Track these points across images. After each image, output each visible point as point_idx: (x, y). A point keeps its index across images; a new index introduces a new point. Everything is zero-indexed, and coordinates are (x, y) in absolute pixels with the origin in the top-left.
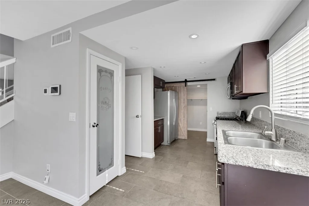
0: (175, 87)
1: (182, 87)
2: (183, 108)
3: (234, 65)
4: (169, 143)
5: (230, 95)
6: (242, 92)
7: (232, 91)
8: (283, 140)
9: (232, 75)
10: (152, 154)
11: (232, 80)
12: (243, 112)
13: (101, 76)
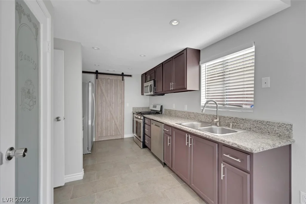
0: (111, 80)
1: (119, 81)
2: (120, 104)
3: (163, 64)
4: (90, 150)
5: (154, 92)
6: (186, 88)
7: (156, 88)
8: (231, 124)
9: (154, 73)
10: (82, 173)
11: (154, 79)
12: (162, 107)
13: (21, 24)
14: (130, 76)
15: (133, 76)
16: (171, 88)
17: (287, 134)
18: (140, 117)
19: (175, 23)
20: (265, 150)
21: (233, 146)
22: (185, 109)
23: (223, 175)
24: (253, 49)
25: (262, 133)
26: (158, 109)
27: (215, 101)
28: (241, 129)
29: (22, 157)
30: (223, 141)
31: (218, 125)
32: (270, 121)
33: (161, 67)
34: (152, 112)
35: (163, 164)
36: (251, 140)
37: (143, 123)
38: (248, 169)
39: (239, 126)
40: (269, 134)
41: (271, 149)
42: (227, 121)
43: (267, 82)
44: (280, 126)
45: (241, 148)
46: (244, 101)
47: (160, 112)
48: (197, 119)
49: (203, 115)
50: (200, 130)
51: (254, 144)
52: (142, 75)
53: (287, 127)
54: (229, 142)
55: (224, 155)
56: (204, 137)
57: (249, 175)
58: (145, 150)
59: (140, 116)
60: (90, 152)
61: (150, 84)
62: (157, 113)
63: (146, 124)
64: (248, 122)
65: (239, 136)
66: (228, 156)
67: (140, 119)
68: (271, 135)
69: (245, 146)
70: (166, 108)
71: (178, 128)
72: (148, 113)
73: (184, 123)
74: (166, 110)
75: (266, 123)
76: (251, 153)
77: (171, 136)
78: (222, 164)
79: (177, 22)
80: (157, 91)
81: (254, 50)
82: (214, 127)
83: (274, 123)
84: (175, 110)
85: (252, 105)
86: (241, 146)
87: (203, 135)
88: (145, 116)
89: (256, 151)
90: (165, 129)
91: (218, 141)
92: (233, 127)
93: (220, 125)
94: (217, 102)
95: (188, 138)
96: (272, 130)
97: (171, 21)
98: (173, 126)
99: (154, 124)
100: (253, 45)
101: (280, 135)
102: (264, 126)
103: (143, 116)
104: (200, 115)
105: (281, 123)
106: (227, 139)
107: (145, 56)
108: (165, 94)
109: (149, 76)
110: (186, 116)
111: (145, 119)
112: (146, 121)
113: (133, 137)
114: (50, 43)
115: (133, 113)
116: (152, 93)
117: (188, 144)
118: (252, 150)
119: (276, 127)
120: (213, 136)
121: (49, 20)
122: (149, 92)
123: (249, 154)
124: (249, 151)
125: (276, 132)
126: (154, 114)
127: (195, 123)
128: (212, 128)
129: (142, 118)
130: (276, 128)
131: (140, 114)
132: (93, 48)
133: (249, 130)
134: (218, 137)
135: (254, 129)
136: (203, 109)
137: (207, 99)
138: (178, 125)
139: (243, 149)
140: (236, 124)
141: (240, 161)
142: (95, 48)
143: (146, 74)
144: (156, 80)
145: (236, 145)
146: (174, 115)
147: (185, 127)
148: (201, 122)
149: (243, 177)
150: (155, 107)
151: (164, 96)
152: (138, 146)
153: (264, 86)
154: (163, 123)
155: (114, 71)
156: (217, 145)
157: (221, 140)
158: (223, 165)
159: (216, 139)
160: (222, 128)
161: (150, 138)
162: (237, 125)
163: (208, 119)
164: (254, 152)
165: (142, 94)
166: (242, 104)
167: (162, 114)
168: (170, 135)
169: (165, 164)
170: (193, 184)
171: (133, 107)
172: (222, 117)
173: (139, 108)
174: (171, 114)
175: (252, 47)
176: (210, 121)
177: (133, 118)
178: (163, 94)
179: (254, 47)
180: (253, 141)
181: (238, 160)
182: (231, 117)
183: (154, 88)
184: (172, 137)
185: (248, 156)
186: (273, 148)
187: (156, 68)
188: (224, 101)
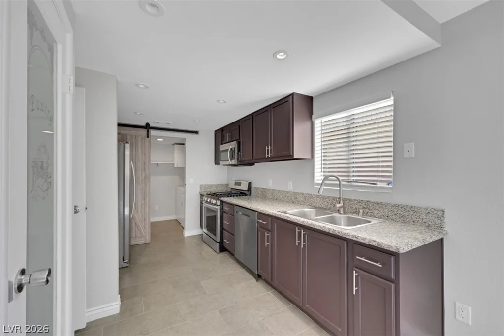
1: (140, 138)
3: (253, 116)
4: (127, 261)
5: (237, 159)
6: (293, 156)
7: (241, 153)
8: (361, 211)
9: (238, 129)
10: (118, 303)
11: (238, 138)
12: (250, 183)
13: (32, 46)
14: (196, 132)
15: (200, 133)
16: (268, 154)
17: (437, 223)
18: (214, 202)
19: (280, 56)
20: (414, 247)
21: (371, 244)
22: (289, 188)
23: (356, 287)
24: (390, 102)
25: (404, 222)
26: (244, 187)
27: (338, 177)
28: (375, 217)
29: (44, 284)
30: (356, 237)
31: (342, 212)
32: (415, 206)
33: (251, 120)
34: (233, 192)
35: (257, 276)
36: (394, 234)
37: (220, 211)
38: (393, 277)
39: (372, 213)
40: (414, 225)
41: (421, 245)
42: (354, 206)
43: (410, 149)
44: (429, 211)
45: (382, 247)
46: (379, 176)
47: (247, 193)
48: (308, 204)
49: (318, 196)
50: (316, 221)
51: (398, 239)
52: (215, 131)
53: (438, 213)
54: (364, 239)
55: (357, 257)
56: (326, 232)
57: (394, 285)
58: (225, 255)
59: (214, 199)
60: (128, 265)
61: (231, 147)
62: (241, 194)
63: (225, 212)
64: (384, 207)
65: (375, 228)
66: (363, 259)
67: (215, 204)
68: (416, 225)
69: (388, 244)
70: (257, 187)
71: (283, 218)
72: (228, 194)
73: (289, 210)
74: (258, 189)
75: (411, 208)
76: (397, 253)
77: (271, 231)
78: (354, 272)
79: (284, 55)
80: (242, 159)
81: (392, 103)
82: (336, 215)
83: (421, 208)
84: (272, 189)
85: (389, 182)
86: (383, 243)
87: (324, 228)
88: (222, 199)
89: (403, 249)
90: (260, 221)
91: (348, 237)
92: (363, 215)
93: (344, 213)
94: (340, 178)
95: (300, 233)
96: (418, 218)
97: (274, 53)
98: (273, 215)
99: (240, 213)
100: (392, 96)
101: (429, 225)
102: (407, 213)
103: (220, 200)
104: (313, 196)
105: (430, 208)
106: (360, 234)
107: (225, 102)
108: (256, 164)
109: (229, 135)
110: (291, 199)
111: (224, 204)
112: (226, 208)
113: (202, 234)
114: (72, 77)
115: (201, 195)
116: (234, 162)
117: (300, 243)
118: (398, 249)
119: (424, 213)
120: (339, 230)
121: (69, 37)
122: (228, 161)
123: (393, 255)
124: (394, 251)
125: (424, 221)
126: (237, 196)
127: (307, 210)
128: (333, 216)
129: (219, 202)
130: (423, 216)
131: (215, 195)
132: (137, 85)
133: (387, 218)
134: (346, 232)
135: (394, 217)
136: (320, 188)
137: (324, 172)
138: (282, 214)
139: (386, 248)
140: (367, 210)
141: (381, 266)
142: (140, 86)
143: (222, 129)
144: (241, 140)
145: (376, 243)
146: (270, 197)
147: (294, 217)
148: (315, 207)
149: (385, 289)
150: (238, 184)
151: (253, 166)
152: (212, 250)
153: (406, 155)
154: (257, 211)
155: (169, 124)
156: (346, 243)
157: (353, 236)
158: (356, 273)
159: (345, 234)
160: (348, 217)
161: (234, 235)
162: (369, 211)
163: (325, 203)
164: (401, 251)
165: (217, 162)
166: (377, 181)
167: (250, 195)
168: (268, 230)
169: (259, 277)
170: (307, 306)
171: (202, 184)
172: (347, 199)
173: (211, 186)
174: (266, 195)
175: (390, 99)
176: (329, 206)
177: (201, 203)
178: (252, 164)
179: (392, 98)
180: (396, 235)
181: (378, 265)
182: (361, 199)
183: (238, 154)
184: (271, 234)
185: (392, 258)
186: (423, 244)
187: (241, 121)
188: (349, 176)
